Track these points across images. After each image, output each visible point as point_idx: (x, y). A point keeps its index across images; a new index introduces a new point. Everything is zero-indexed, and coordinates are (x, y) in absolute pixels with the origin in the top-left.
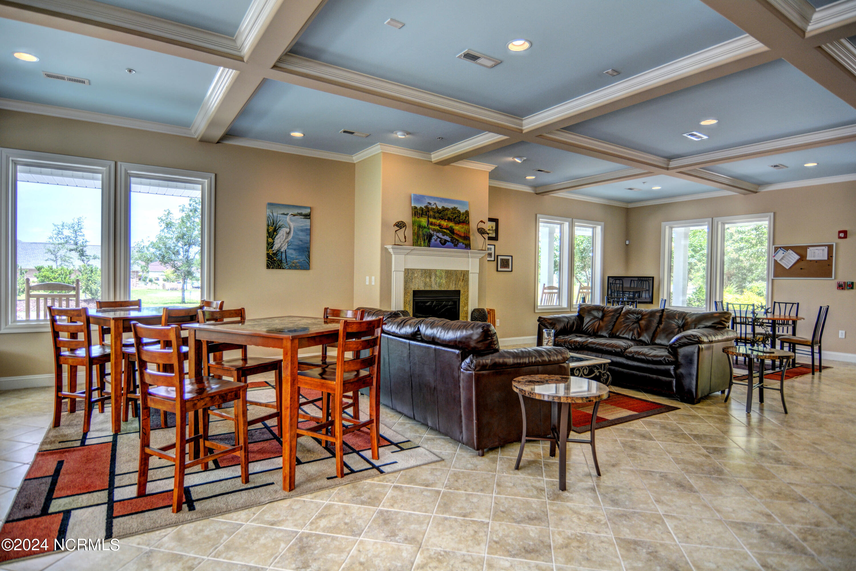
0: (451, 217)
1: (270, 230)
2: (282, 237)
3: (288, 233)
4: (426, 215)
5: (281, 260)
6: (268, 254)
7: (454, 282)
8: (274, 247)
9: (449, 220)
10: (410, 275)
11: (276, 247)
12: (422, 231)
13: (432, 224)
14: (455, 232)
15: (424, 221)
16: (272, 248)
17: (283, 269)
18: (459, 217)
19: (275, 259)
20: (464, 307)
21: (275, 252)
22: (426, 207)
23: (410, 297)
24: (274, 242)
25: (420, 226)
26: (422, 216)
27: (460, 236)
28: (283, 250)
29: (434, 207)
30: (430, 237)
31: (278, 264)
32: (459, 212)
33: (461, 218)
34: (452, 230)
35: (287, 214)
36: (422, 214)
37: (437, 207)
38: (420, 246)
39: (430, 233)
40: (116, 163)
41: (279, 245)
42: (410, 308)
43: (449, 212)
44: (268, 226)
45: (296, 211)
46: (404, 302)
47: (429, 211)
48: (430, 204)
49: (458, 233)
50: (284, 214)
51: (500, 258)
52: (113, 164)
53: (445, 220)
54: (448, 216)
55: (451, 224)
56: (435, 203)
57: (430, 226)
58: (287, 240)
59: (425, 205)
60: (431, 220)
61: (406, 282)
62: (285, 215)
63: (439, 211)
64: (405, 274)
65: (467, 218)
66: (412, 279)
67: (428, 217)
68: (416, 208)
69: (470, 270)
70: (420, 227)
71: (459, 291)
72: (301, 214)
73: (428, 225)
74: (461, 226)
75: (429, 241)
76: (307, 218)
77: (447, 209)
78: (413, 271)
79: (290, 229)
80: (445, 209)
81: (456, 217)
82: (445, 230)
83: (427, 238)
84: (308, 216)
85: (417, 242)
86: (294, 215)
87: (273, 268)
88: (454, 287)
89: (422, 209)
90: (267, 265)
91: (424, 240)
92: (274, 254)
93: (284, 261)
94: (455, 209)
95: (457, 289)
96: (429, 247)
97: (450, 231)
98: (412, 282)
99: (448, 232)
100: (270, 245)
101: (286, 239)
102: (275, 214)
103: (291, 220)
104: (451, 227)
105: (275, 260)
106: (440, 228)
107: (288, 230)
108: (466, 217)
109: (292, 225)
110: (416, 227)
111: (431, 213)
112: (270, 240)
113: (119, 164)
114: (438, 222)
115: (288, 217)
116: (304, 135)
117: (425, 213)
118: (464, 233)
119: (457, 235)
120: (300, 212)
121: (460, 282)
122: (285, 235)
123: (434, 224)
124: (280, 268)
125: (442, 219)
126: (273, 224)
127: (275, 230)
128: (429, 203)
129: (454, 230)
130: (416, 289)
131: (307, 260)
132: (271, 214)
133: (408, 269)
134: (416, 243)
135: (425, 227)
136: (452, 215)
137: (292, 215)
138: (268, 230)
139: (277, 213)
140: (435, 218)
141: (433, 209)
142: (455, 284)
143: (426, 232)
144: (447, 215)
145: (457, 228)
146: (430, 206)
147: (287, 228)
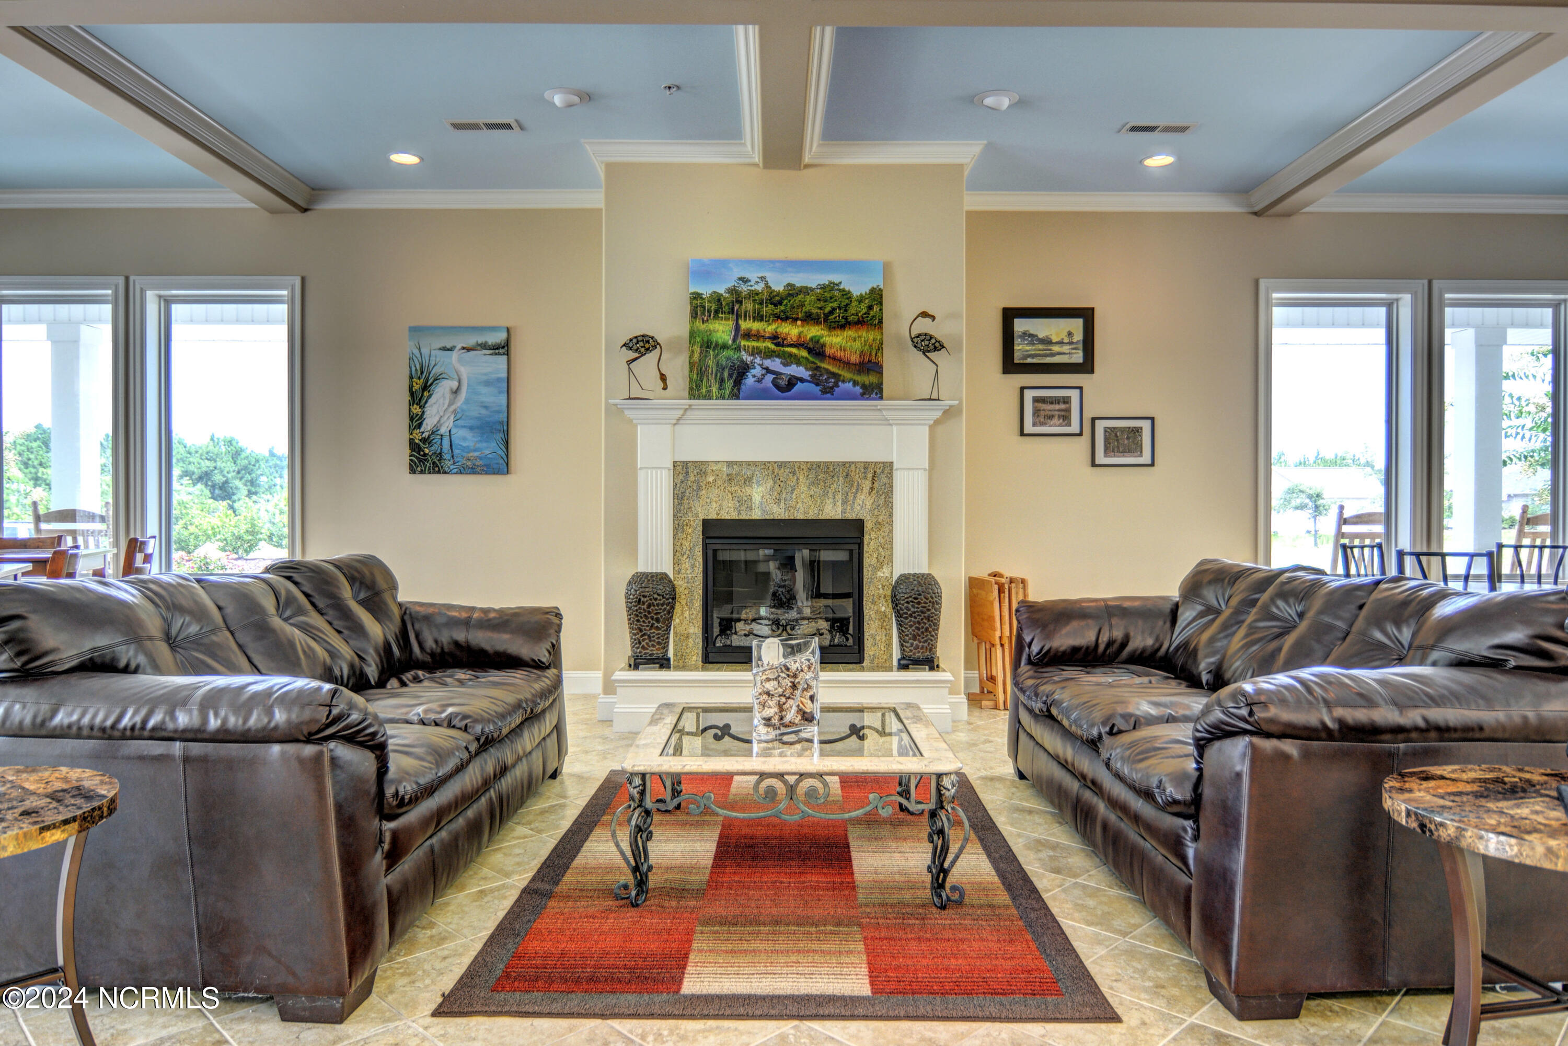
0: (815, 311)
1: (416, 387)
2: (441, 400)
3: (456, 392)
4: (732, 311)
5: (440, 454)
6: (411, 441)
7: (839, 497)
8: (424, 423)
9: (810, 318)
10: (692, 478)
11: (429, 424)
12: (716, 356)
13: (748, 335)
14: (828, 351)
15: (722, 330)
16: (420, 426)
17: (445, 473)
18: (846, 308)
19: (427, 451)
20: (876, 569)
21: (426, 435)
22: (733, 291)
23: (694, 538)
24: (423, 413)
25: (708, 345)
26: (716, 317)
27: (847, 364)
28: (443, 430)
29: (760, 287)
30: (741, 371)
31: (434, 463)
32: (846, 294)
33: (852, 310)
34: (817, 350)
35: (451, 349)
36: (716, 312)
37: (767, 286)
38: (708, 396)
39: (742, 361)
40: (127, 279)
41: (435, 420)
42: (693, 566)
43: (809, 299)
44: (411, 378)
45: (471, 341)
46: (675, 552)
47: (741, 302)
48: (744, 280)
49: (839, 354)
50: (445, 349)
51: (1100, 426)
52: (121, 281)
53: (796, 320)
54: (807, 308)
55: (813, 331)
56: (763, 278)
57: (743, 343)
58: (453, 407)
59: (730, 285)
60: (745, 325)
61: (680, 499)
62: (448, 350)
63: (775, 299)
64: (675, 475)
65: (876, 309)
66: (699, 488)
67: (738, 317)
68: (696, 296)
69: (895, 460)
70: (708, 347)
71: (859, 525)
72: (484, 346)
73: (734, 340)
74: (850, 333)
75: (738, 383)
76: (499, 354)
77: (806, 290)
78: (701, 468)
79: (459, 382)
80: (793, 291)
81: (834, 309)
82: (794, 350)
83: (730, 376)
84: (503, 349)
85: (699, 387)
86: (469, 350)
87: (422, 472)
88: (840, 509)
89: (718, 299)
90: (410, 465)
91: (722, 381)
92: (424, 440)
93: (447, 456)
94: (831, 287)
95: (850, 516)
96: (738, 398)
97: (810, 351)
98: (699, 497)
99: (804, 353)
100: (416, 421)
101: (449, 405)
102: (425, 351)
103: (460, 360)
104: (816, 340)
105: (425, 455)
106: (777, 345)
107: (455, 384)
108: (870, 308)
109: (464, 371)
110: (697, 349)
111: (749, 306)
112: (416, 409)
113: (132, 278)
114: (770, 328)
115: (455, 355)
116: (422, 159)
117: (726, 309)
118: (862, 354)
119: (834, 358)
120: (481, 340)
121: (861, 497)
122: (448, 396)
123: (758, 336)
124: (439, 472)
125: (785, 319)
126: (422, 373)
127: (426, 387)
128: (741, 279)
129: (823, 346)
130: (713, 516)
131: (501, 452)
132: (416, 352)
133: (686, 464)
134: (696, 391)
135: (725, 347)
136: (821, 304)
137: (463, 348)
138: (411, 387)
139: (429, 348)
140: (759, 317)
141: (753, 294)
142: (844, 502)
143: (728, 359)
144: (803, 305)
145: (835, 341)
146: (744, 288)
147: (453, 379)
